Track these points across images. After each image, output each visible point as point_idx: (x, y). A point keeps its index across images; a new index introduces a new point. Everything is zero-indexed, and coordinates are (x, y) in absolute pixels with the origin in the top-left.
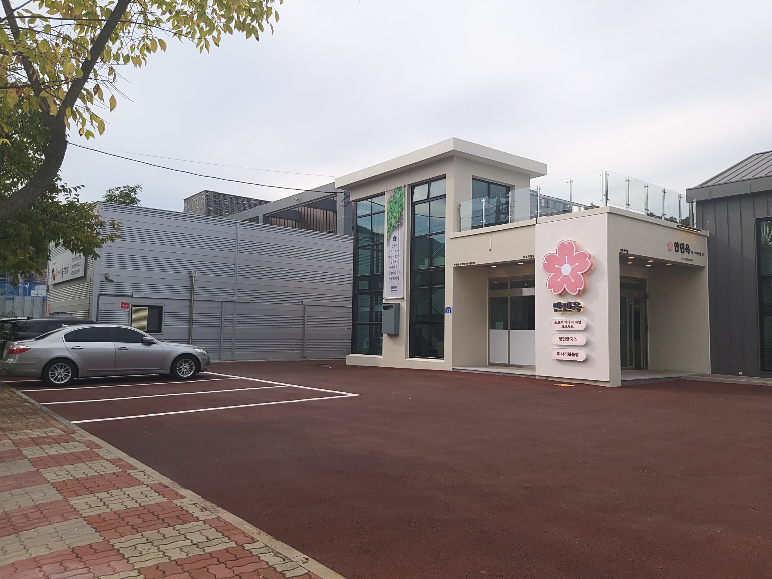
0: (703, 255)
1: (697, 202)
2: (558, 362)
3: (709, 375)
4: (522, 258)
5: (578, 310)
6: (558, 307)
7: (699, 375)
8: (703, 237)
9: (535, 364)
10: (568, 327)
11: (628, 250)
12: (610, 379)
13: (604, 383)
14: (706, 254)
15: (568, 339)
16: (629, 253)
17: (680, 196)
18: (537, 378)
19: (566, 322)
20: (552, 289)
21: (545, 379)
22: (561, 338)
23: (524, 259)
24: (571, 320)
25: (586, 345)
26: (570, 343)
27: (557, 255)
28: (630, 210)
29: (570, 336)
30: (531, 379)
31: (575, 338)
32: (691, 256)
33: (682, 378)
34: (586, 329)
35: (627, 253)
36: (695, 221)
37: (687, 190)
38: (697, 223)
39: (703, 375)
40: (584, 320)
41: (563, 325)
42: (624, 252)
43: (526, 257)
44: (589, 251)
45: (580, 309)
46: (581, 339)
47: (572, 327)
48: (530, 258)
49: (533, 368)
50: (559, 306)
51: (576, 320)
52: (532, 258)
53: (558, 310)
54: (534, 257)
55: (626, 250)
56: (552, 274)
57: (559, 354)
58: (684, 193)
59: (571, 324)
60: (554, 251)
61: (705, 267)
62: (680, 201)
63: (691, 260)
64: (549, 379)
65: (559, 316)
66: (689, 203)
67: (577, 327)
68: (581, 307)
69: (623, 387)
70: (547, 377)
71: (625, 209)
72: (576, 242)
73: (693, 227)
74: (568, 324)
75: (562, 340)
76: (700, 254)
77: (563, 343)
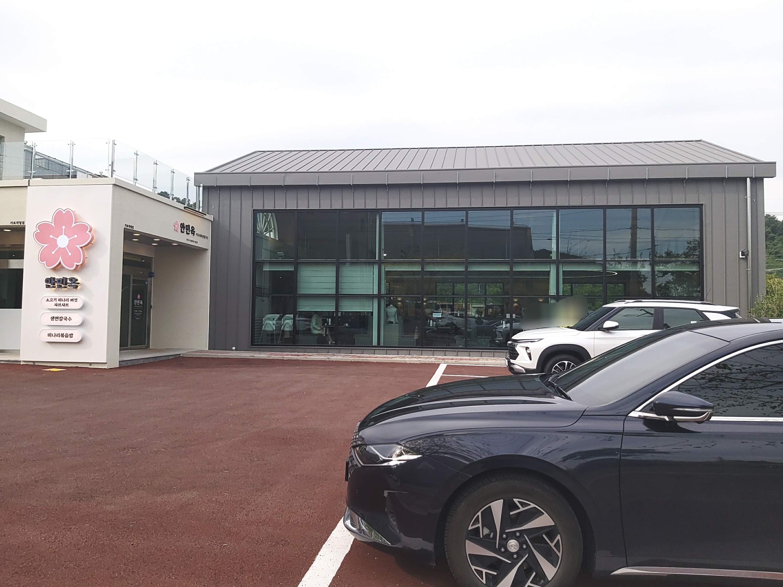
0: (207, 238)
1: (204, 187)
2: (48, 345)
3: (206, 352)
4: (9, 224)
5: (75, 286)
6: (50, 282)
7: (197, 352)
8: (207, 221)
9: (20, 348)
10: (61, 305)
11: (133, 227)
12: (107, 360)
13: (100, 364)
14: (210, 237)
15: (61, 319)
16: (134, 229)
17: (188, 179)
18: (22, 363)
19: (60, 300)
20: (45, 262)
21: (32, 364)
22: (53, 317)
23: (11, 224)
24: (66, 298)
25: (82, 325)
26: (64, 322)
27: (53, 225)
28: (137, 185)
29: (64, 316)
30: (14, 366)
31: (70, 318)
32: (195, 238)
33: (181, 355)
34: (82, 308)
35: (132, 229)
36: (201, 205)
37: (195, 174)
38: (202, 207)
39: (202, 351)
40: (81, 297)
41: (56, 303)
42: (129, 228)
43: (15, 223)
44: (91, 222)
45: (78, 286)
46: (77, 318)
47: (67, 305)
48: (19, 224)
49: (17, 352)
50: (52, 281)
51: (72, 298)
52: (22, 224)
53: (51, 286)
54: (23, 224)
55: (131, 226)
56: (46, 245)
57: (50, 335)
58: (192, 177)
59: (66, 302)
60: (49, 219)
61: (207, 249)
62: (188, 184)
63: (196, 242)
64: (36, 364)
65: (52, 293)
66: (196, 186)
67: (72, 305)
68: (79, 283)
69: (120, 367)
70: (34, 362)
71: (132, 183)
72: (75, 212)
73: (199, 210)
74: (62, 303)
75: (55, 319)
76: (204, 237)
77: (55, 323)
